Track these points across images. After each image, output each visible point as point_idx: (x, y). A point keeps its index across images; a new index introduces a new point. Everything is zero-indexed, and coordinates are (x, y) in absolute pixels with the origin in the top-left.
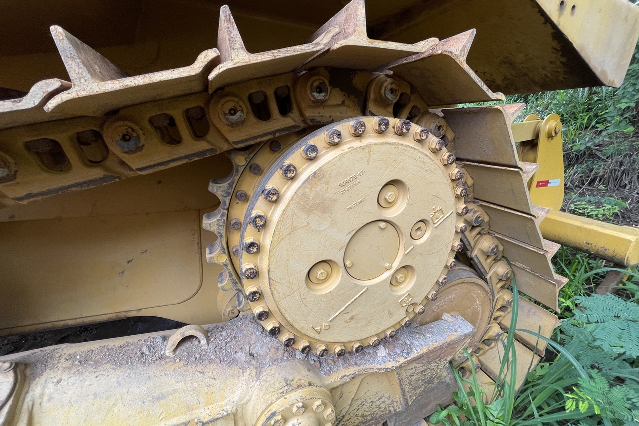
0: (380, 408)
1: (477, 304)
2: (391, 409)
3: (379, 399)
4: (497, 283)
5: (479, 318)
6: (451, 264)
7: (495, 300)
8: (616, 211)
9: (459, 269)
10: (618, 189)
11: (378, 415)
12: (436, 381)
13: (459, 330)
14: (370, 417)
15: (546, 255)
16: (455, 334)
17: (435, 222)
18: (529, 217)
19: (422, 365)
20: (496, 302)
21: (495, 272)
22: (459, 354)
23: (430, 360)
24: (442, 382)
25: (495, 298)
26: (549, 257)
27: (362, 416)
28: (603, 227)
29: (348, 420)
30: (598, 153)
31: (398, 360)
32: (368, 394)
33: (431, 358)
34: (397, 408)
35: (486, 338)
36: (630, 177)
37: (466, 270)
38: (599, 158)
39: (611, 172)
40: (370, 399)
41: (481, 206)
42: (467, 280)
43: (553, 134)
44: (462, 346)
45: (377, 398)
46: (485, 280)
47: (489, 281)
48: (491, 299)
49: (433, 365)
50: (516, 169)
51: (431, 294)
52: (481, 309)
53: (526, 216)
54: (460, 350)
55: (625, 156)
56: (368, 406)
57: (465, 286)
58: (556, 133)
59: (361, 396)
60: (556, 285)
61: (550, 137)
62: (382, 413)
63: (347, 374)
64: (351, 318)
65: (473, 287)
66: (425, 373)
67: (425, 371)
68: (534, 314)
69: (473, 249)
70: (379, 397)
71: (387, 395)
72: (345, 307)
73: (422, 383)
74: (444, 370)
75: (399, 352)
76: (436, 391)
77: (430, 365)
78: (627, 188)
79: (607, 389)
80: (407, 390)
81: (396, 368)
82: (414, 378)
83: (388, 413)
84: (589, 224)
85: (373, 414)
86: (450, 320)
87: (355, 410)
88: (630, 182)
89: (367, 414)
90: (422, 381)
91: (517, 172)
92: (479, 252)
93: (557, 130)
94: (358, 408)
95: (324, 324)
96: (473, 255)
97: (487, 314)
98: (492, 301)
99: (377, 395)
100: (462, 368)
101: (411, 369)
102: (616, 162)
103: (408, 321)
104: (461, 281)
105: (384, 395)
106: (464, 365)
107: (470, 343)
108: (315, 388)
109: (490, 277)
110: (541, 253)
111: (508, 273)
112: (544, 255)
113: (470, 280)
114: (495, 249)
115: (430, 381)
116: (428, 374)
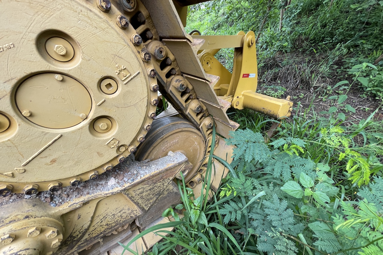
0: (122, 217)
1: (196, 145)
2: (132, 215)
3: (119, 212)
4: (207, 131)
5: (199, 153)
6: (151, 115)
7: (207, 141)
8: (282, 94)
9: (181, 123)
10: (285, 83)
11: (121, 222)
12: (166, 193)
13: (176, 160)
14: (115, 224)
15: (222, 109)
16: (173, 163)
17: (123, 80)
18: (204, 81)
19: (148, 185)
20: (208, 142)
21: (204, 123)
22: (179, 174)
23: (154, 181)
24: (171, 192)
25: (206, 140)
26: (225, 110)
27: (107, 225)
28: (270, 99)
29: (93, 231)
30: (280, 64)
31: (124, 185)
32: (108, 211)
33: (155, 180)
34: (137, 214)
35: (204, 163)
36: (291, 76)
37: (186, 124)
38: (280, 66)
39: (283, 74)
40: (111, 213)
41: (186, 78)
42: (184, 129)
43: (251, 44)
44: (180, 170)
45: (118, 212)
46: (199, 130)
47: (201, 130)
48: (204, 140)
49: (159, 184)
50: (185, 40)
51: (139, 138)
52: (199, 147)
53: (203, 81)
54: (179, 172)
55: (290, 66)
56: (111, 217)
57: (185, 133)
58: (252, 44)
59: (102, 213)
60: (232, 128)
61: (249, 46)
62: (124, 220)
63: (77, 202)
64: (53, 161)
65: (191, 134)
66: (154, 190)
67: (153, 188)
68: (227, 147)
69: (186, 109)
70: (120, 211)
71: (127, 208)
72: (38, 152)
73: (153, 196)
74: (170, 186)
75: (126, 180)
76: (168, 198)
77: (156, 185)
78: (289, 82)
79: (244, 181)
80: (140, 202)
81: (120, 191)
82: (144, 194)
83: (130, 218)
84: (265, 98)
85: (117, 221)
86: (172, 155)
87: (99, 223)
88: (290, 79)
89: (111, 223)
90: (153, 195)
91: (186, 42)
92: (191, 111)
93: (253, 42)
94: (101, 221)
95: (15, 169)
96: (187, 113)
97: (203, 150)
98: (204, 142)
99: (117, 210)
100: (192, 182)
101: (139, 189)
102: (286, 69)
103: (122, 158)
104: (180, 130)
105: (124, 208)
106: (193, 180)
107: (185, 167)
108: (32, 219)
109: (202, 127)
110: (219, 108)
111: (211, 124)
112: (220, 109)
113: (186, 129)
114: (199, 108)
115: (159, 194)
116: (156, 190)
